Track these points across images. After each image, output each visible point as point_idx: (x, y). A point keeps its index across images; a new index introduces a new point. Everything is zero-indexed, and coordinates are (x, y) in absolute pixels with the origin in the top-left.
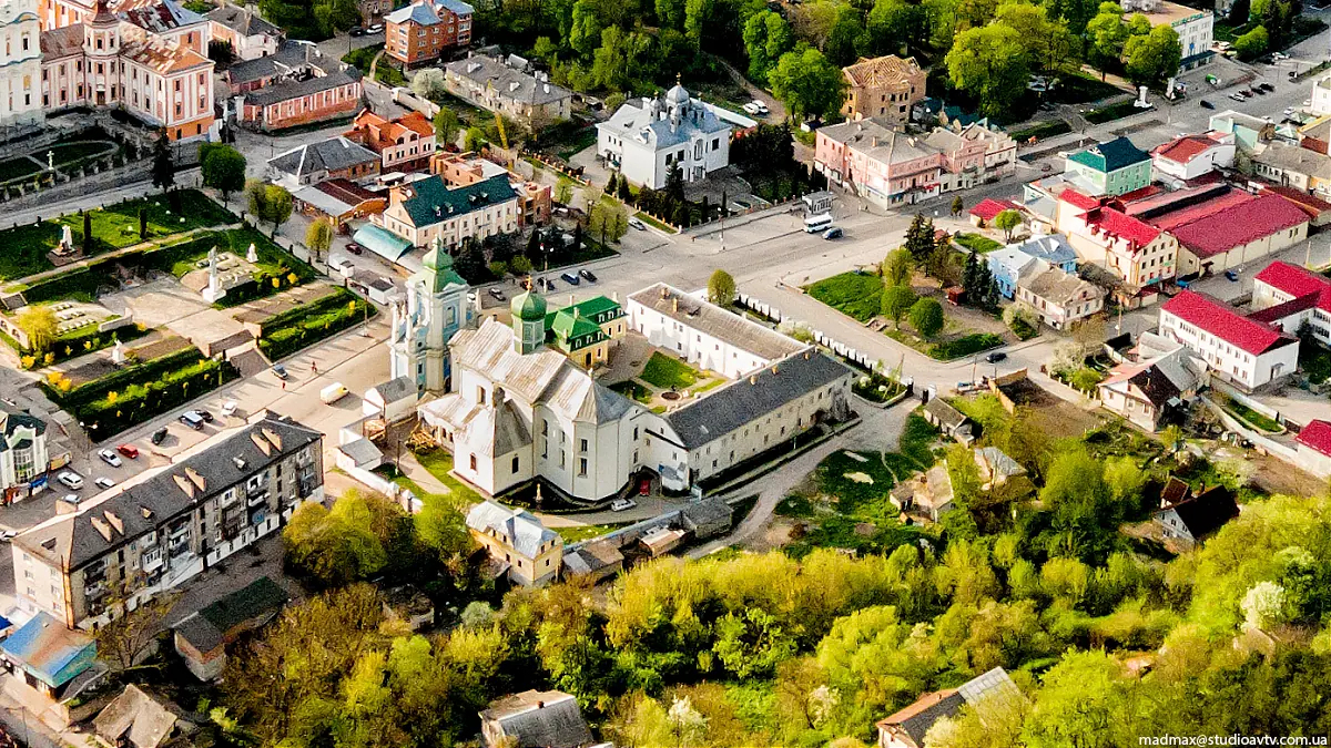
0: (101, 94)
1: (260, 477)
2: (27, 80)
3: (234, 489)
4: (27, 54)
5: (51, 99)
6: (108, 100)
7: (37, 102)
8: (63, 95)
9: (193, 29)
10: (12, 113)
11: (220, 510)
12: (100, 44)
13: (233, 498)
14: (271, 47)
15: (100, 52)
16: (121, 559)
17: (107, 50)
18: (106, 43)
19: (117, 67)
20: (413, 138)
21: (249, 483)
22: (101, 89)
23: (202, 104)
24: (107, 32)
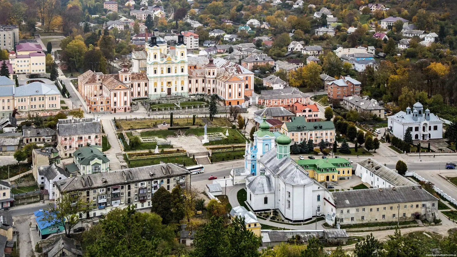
0: (209, 90)
1: (159, 181)
2: (182, 82)
3: (145, 182)
4: (182, 74)
5: (192, 90)
6: (212, 93)
7: (186, 90)
8: (197, 90)
9: (248, 76)
10: (176, 92)
11: (138, 189)
12: (209, 74)
13: (145, 186)
14: (282, 87)
15: (209, 76)
16: (88, 195)
17: (212, 76)
18: (212, 74)
19: (215, 82)
20: (310, 111)
21: (153, 182)
22: (209, 89)
23: (240, 94)
24: (212, 70)
